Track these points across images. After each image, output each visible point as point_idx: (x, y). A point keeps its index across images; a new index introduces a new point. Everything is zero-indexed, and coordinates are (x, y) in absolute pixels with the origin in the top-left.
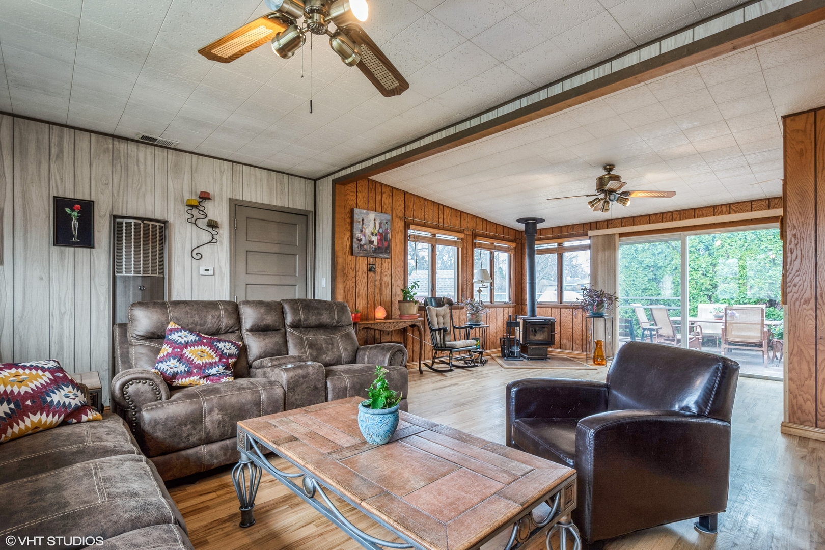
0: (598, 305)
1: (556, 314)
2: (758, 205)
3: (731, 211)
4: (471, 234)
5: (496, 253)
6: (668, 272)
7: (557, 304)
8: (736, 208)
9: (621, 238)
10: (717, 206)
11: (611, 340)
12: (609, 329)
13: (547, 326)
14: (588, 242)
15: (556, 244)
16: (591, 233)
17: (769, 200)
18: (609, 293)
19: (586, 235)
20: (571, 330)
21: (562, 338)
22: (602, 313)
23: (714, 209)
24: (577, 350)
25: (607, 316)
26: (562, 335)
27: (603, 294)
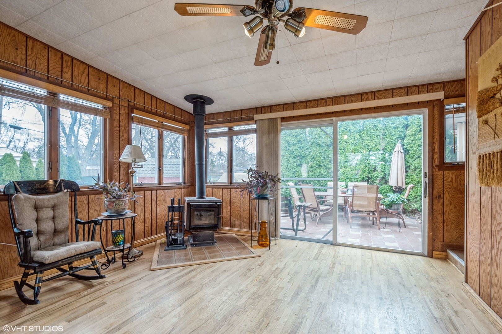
0: (262, 187)
1: (227, 194)
2: (398, 93)
3: (376, 98)
4: (126, 105)
5: (165, 133)
6: (308, 160)
7: (227, 184)
8: (380, 95)
9: (283, 123)
10: (364, 93)
11: (274, 221)
12: (272, 211)
13: (214, 209)
14: (254, 126)
15: (227, 128)
16: (256, 117)
17: (407, 88)
18: (273, 174)
19: (252, 119)
20: (240, 209)
21: (231, 217)
22: (266, 195)
23: (362, 96)
24: (245, 228)
25: (271, 197)
26: (232, 214)
27: (267, 175)
